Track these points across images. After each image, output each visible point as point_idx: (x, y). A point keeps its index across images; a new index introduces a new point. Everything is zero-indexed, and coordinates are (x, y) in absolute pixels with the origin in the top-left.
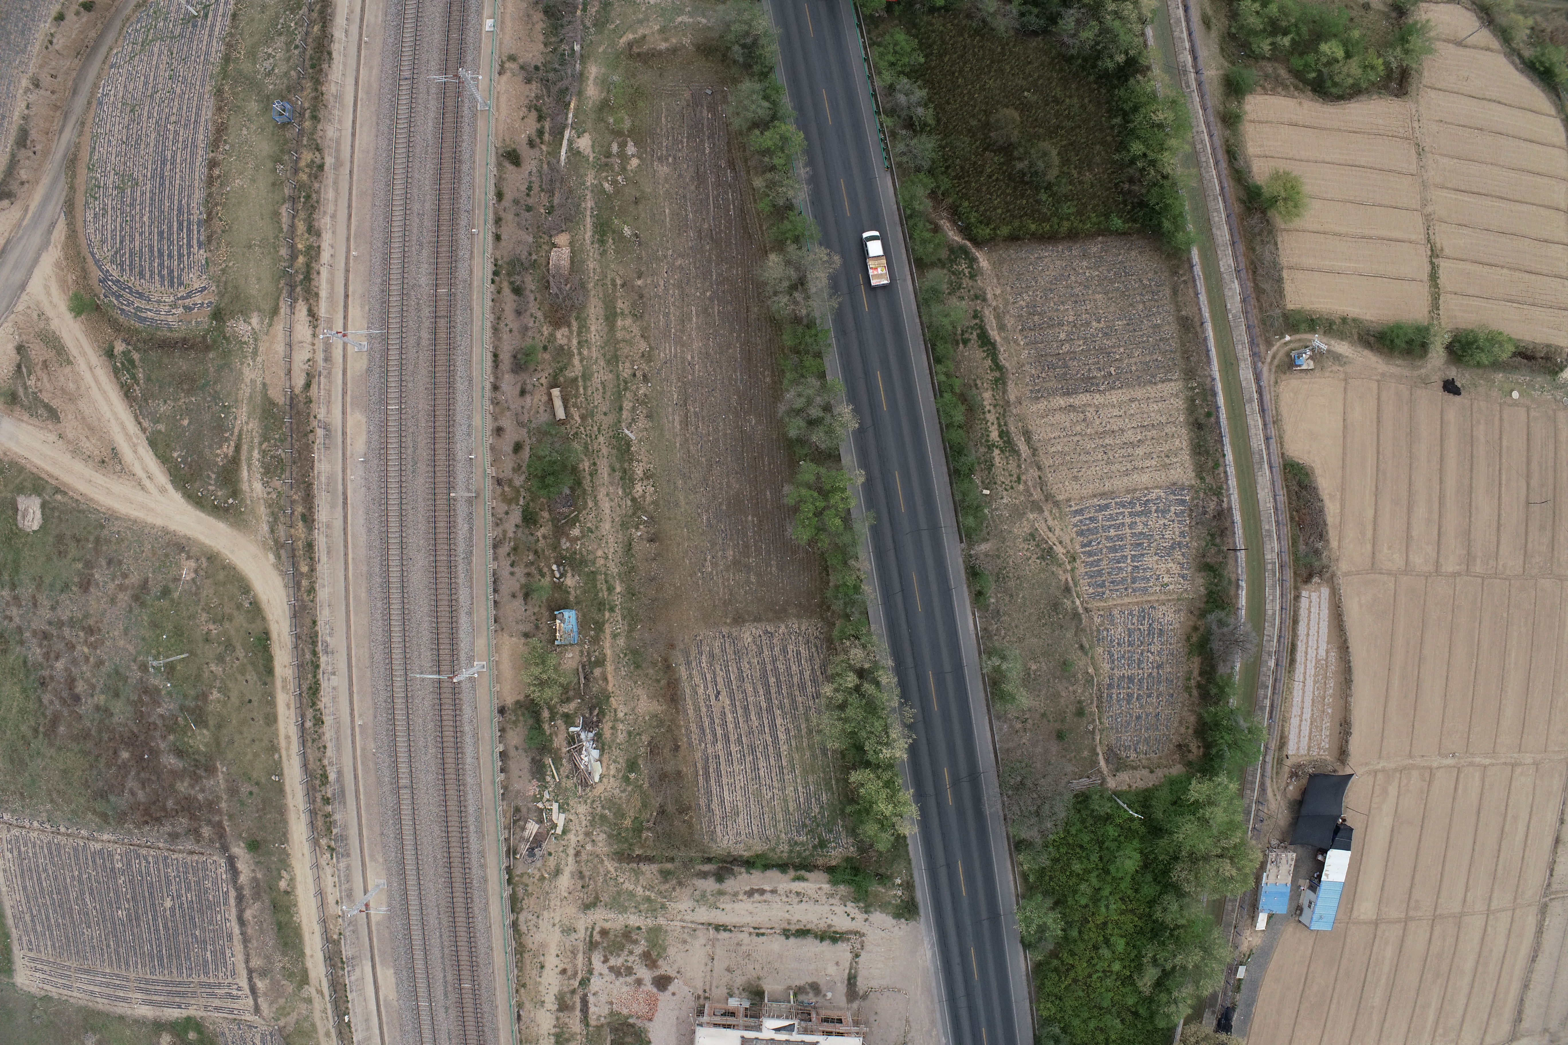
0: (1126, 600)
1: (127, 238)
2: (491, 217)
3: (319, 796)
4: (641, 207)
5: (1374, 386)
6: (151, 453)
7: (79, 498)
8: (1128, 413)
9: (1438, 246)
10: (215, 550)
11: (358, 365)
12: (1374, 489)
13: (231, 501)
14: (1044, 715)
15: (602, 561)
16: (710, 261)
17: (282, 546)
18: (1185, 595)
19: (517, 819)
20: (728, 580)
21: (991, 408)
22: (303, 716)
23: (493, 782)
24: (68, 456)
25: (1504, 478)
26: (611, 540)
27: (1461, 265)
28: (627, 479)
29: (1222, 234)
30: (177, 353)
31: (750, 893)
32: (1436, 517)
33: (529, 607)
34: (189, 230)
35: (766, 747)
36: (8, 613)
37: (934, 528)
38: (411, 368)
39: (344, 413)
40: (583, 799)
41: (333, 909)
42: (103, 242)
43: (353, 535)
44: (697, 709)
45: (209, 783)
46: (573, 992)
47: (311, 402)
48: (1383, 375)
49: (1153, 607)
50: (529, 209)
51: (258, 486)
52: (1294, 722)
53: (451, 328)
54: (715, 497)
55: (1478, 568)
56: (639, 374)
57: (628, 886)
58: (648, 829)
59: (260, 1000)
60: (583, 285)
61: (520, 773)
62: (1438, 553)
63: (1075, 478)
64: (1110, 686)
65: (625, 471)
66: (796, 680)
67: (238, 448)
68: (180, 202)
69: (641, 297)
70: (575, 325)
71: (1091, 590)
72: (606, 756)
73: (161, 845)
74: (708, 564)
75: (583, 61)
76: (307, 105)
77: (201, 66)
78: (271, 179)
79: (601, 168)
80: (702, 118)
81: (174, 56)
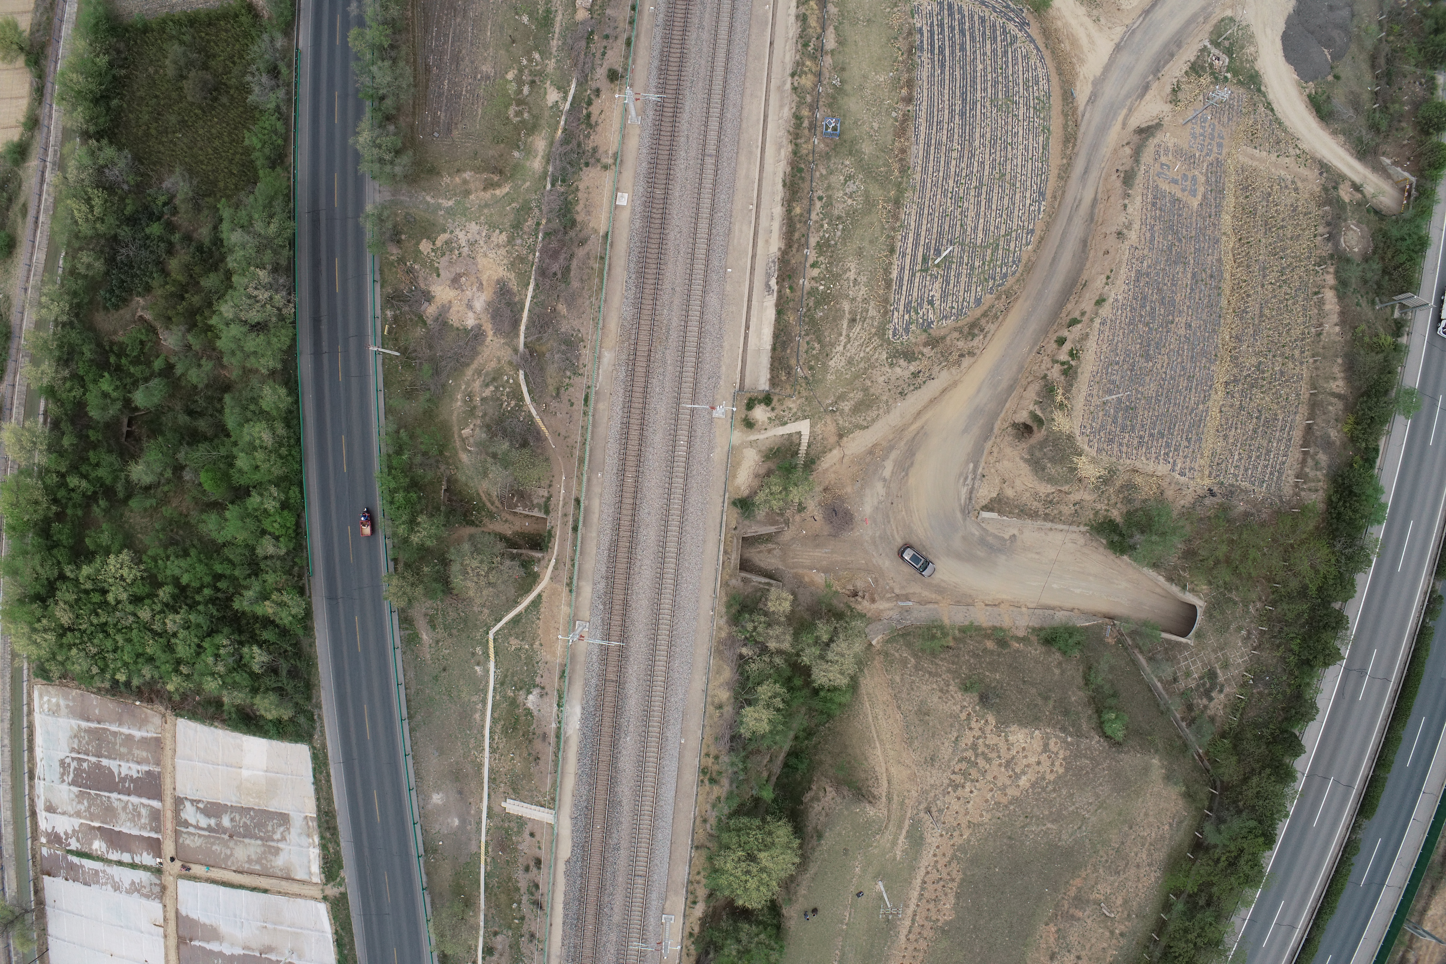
1: (999, 53)
2: (638, 24)
4: (510, 38)
34: (932, 45)
42: (1027, 57)
50: (607, 37)
68: (943, 73)
75: (545, 174)
76: (806, 132)
77: (927, 202)
78: (846, 75)
79: (540, 73)
80: (446, 111)
81: (959, 223)
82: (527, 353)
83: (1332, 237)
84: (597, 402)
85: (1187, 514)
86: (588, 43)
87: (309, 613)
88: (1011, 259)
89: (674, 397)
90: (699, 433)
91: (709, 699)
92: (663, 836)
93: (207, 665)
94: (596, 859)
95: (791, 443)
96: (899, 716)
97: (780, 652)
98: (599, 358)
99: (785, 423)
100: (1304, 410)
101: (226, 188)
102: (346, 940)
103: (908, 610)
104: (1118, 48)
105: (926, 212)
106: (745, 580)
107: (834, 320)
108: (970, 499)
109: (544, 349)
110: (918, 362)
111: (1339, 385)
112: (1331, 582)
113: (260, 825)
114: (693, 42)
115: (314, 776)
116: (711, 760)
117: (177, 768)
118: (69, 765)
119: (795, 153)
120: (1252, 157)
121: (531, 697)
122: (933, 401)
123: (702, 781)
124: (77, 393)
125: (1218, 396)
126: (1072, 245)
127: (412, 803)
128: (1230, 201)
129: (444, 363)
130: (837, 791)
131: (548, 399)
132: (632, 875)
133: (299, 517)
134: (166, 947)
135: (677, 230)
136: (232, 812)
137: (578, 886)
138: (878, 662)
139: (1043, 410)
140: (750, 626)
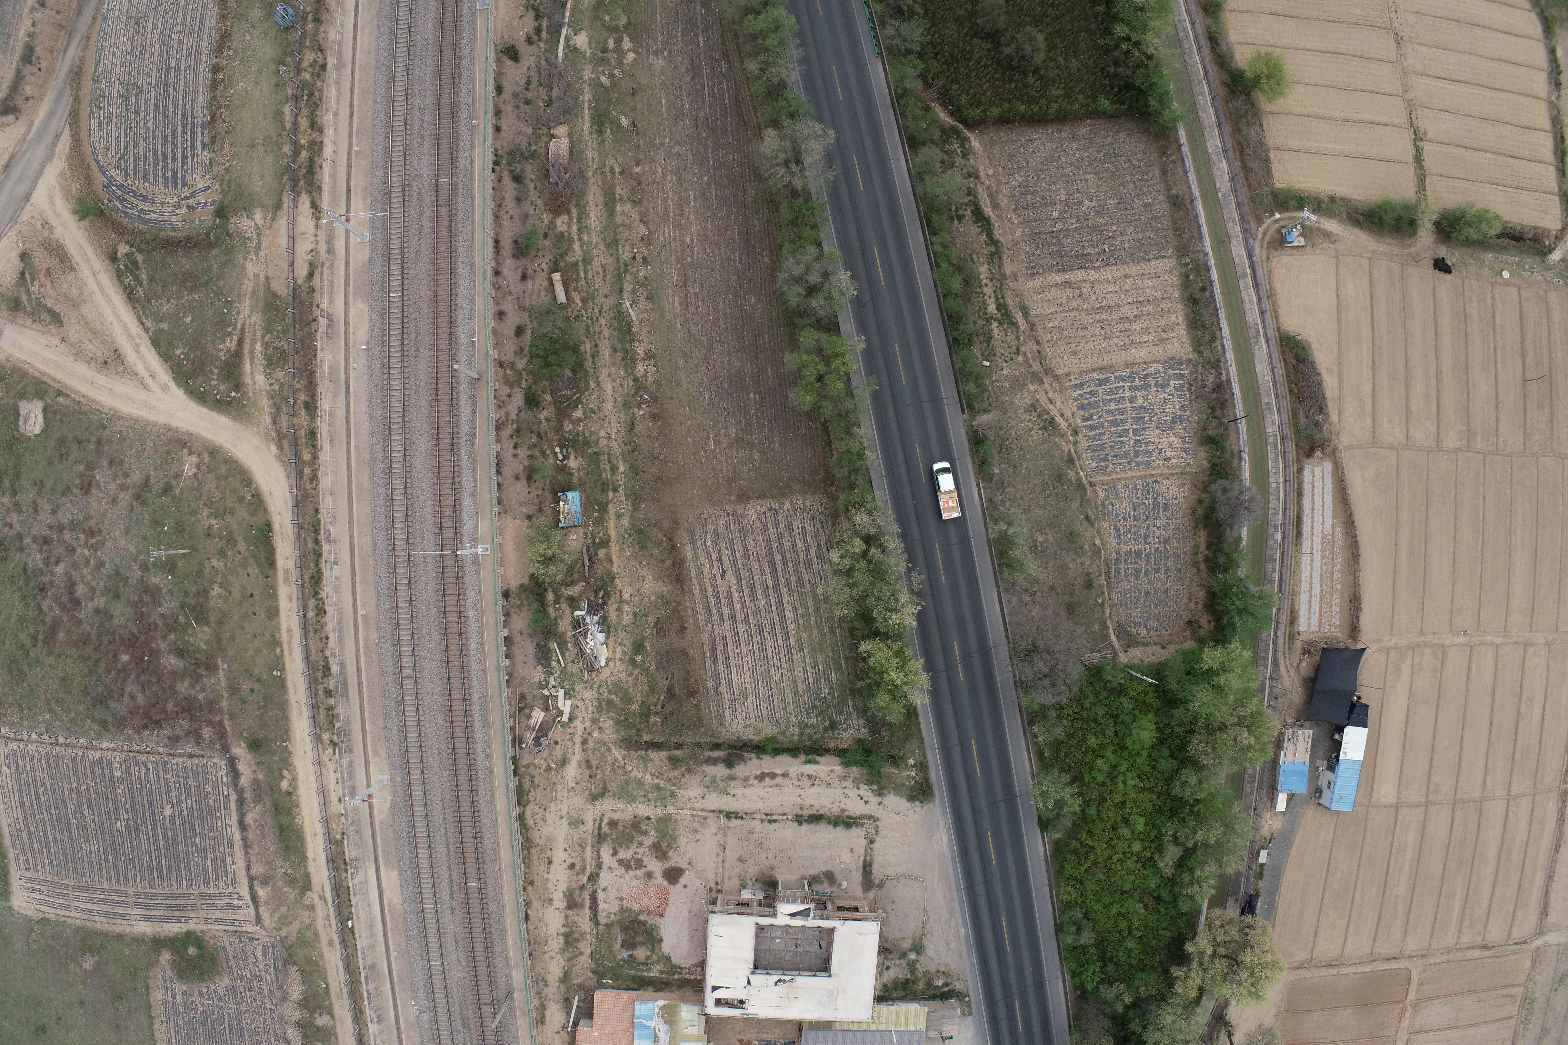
0: (1130, 474)
1: (132, 143)
2: (491, 108)
3: (321, 688)
4: (637, 98)
5: (1365, 263)
6: (154, 351)
7: (81, 399)
8: (1124, 289)
9: (1422, 130)
10: (217, 444)
11: (360, 256)
12: (1371, 364)
13: (233, 394)
14: (1052, 588)
15: (605, 442)
16: (706, 148)
17: (285, 436)
18: (1188, 469)
19: (522, 706)
20: (731, 458)
21: (988, 281)
22: (305, 608)
23: (498, 668)
24: (71, 358)
25: (1499, 355)
26: (614, 419)
27: (1445, 149)
28: (628, 359)
29: (1209, 116)
30: (180, 253)
31: (761, 777)
32: (1434, 392)
33: (532, 489)
34: (193, 133)
35: (773, 626)
36: (8, 520)
37: (936, 400)
38: (413, 255)
39: (346, 303)
40: (589, 684)
41: (336, 808)
42: (107, 149)
43: (355, 423)
44: (703, 589)
45: (209, 682)
46: (582, 888)
47: (314, 291)
48: (1373, 252)
49: (1156, 481)
50: (528, 102)
51: (260, 378)
52: (1304, 598)
53: (452, 215)
54: (716, 376)
55: (1479, 445)
56: (639, 257)
57: (637, 774)
58: (657, 713)
59: (262, 910)
60: (582, 174)
61: (525, 659)
62: (1438, 428)
63: (1074, 353)
64: (1117, 561)
65: (626, 352)
66: (802, 556)
67: (240, 342)
68: (184, 106)
69: (640, 183)
70: (575, 212)
71: (1094, 465)
72: (612, 639)
73: (161, 750)
74: (711, 442)
76: (309, 9)
78: (274, 80)
79: (598, 63)
80: (696, 13)
104: (27, 198)
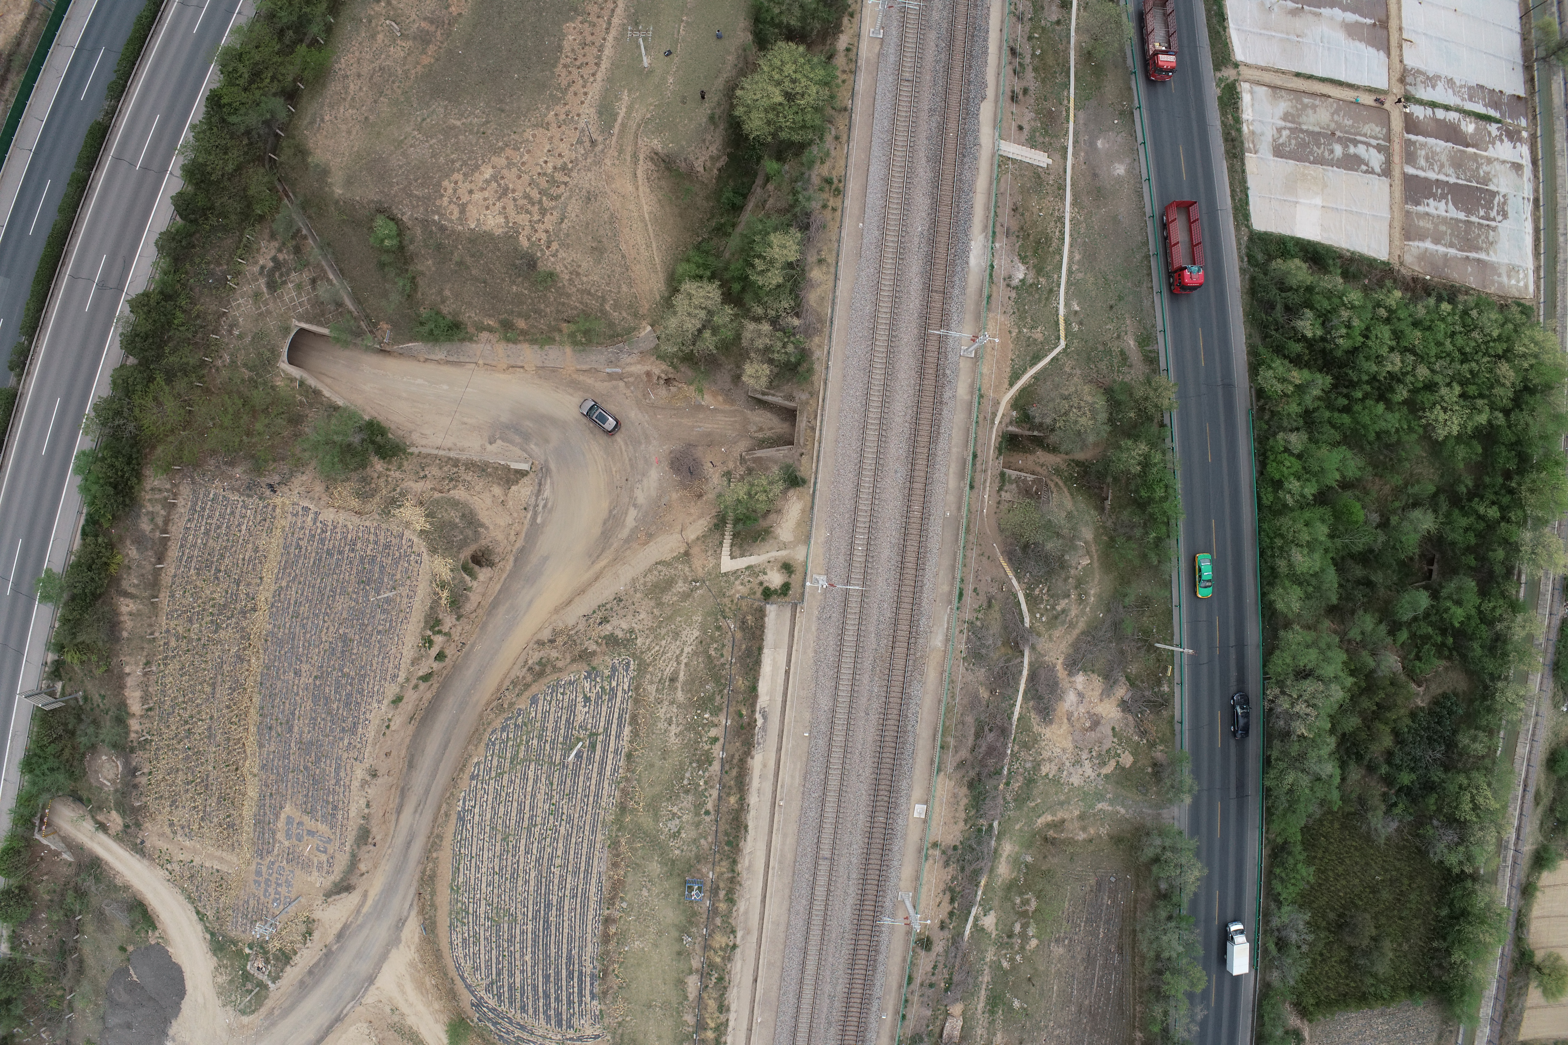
1: (506, 973)
2: (900, 1001)
4: (1033, 984)
16: (1084, 1032)
42: (475, 969)
50: (931, 985)
68: (569, 951)
75: (999, 838)
76: (722, 885)
77: (590, 809)
78: (677, 947)
79: (1001, 946)
80: (1102, 904)
81: (555, 787)
82: (1021, 646)
83: (132, 771)
84: (950, 592)
85: (299, 465)
86: (951, 979)
87: (1253, 370)
88: (497, 747)
89: (868, 597)
90: (841, 558)
91: (832, 270)
92: (882, 122)
93: (1359, 317)
94: (954, 100)
95: (741, 546)
96: (623, 247)
97: (757, 319)
98: (947, 640)
99: (747, 568)
100: (166, 579)
101: (1332, 822)
102: (1214, 21)
103: (610, 363)
104: (371, 980)
105: (591, 799)
106: (791, 398)
107: (693, 681)
108: (540, 484)
109: (1003, 650)
110: (602, 634)
111: (127, 607)
112: (139, 387)
113: (1303, 145)
114: (840, 981)
115: (1247, 196)
116: (831, 203)
117: (1388, 208)
118: (1498, 214)
119: (735, 862)
120: (221, 860)
121: (1021, 276)
122: (581, 591)
123: (840, 181)
124: (1487, 606)
125: (264, 595)
126: (426, 762)
127: (1146, 165)
128: (248, 811)
129: (1109, 635)
130: (692, 167)
131: (999, 596)
132: (915, 82)
133: (1261, 473)
134: (1400, 18)
135: (862, 778)
136: (1332, 159)
137: (973, 72)
138: (645, 307)
139: (462, 581)
140: (790, 348)
